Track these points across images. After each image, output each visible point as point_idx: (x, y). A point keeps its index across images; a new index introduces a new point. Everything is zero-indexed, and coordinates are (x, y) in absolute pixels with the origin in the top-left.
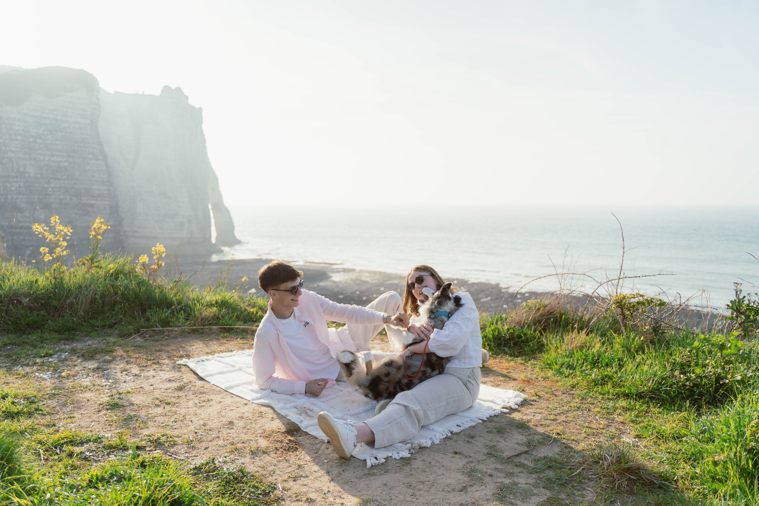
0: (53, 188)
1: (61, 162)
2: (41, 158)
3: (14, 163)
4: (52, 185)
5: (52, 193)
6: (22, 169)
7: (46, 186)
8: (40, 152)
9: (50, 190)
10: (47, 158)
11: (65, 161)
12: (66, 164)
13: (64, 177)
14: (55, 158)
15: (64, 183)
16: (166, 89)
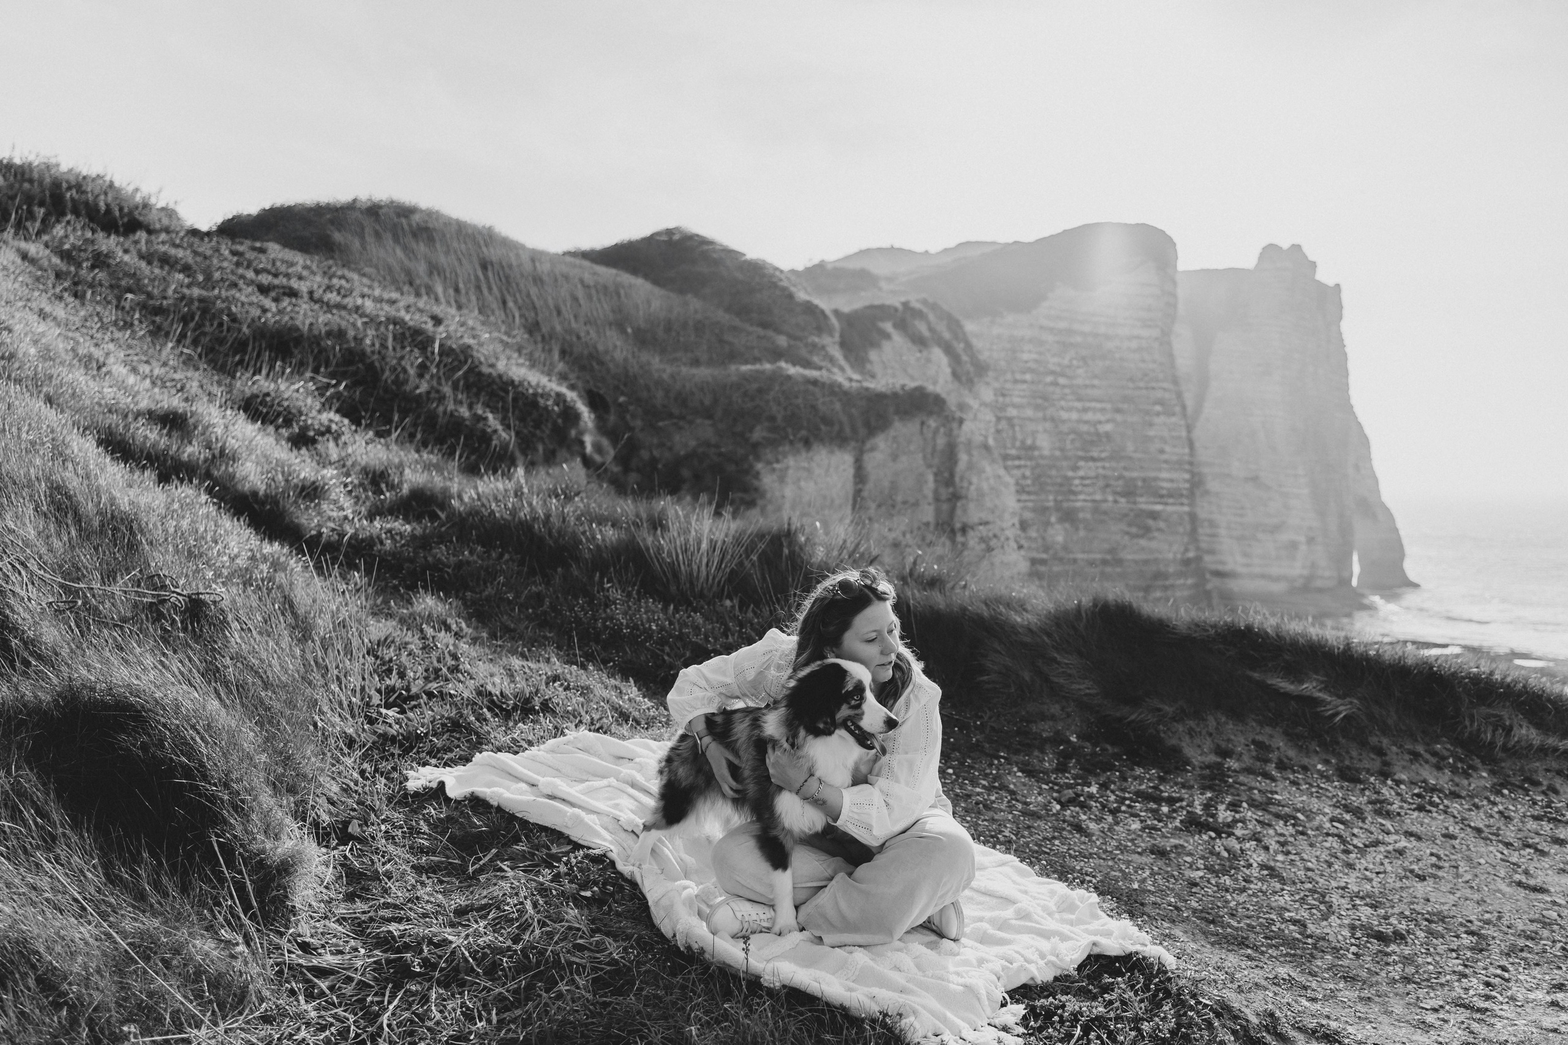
0: (1082, 478)
1: (1100, 422)
2: (1064, 415)
3: (1017, 428)
4: (1081, 473)
5: (1080, 488)
6: (1029, 442)
7: (1070, 474)
8: (1063, 403)
9: (1077, 482)
10: (1074, 416)
11: (1108, 421)
12: (1108, 427)
13: (1103, 455)
14: (1089, 416)
15: (1104, 468)
16: (1270, 251)
